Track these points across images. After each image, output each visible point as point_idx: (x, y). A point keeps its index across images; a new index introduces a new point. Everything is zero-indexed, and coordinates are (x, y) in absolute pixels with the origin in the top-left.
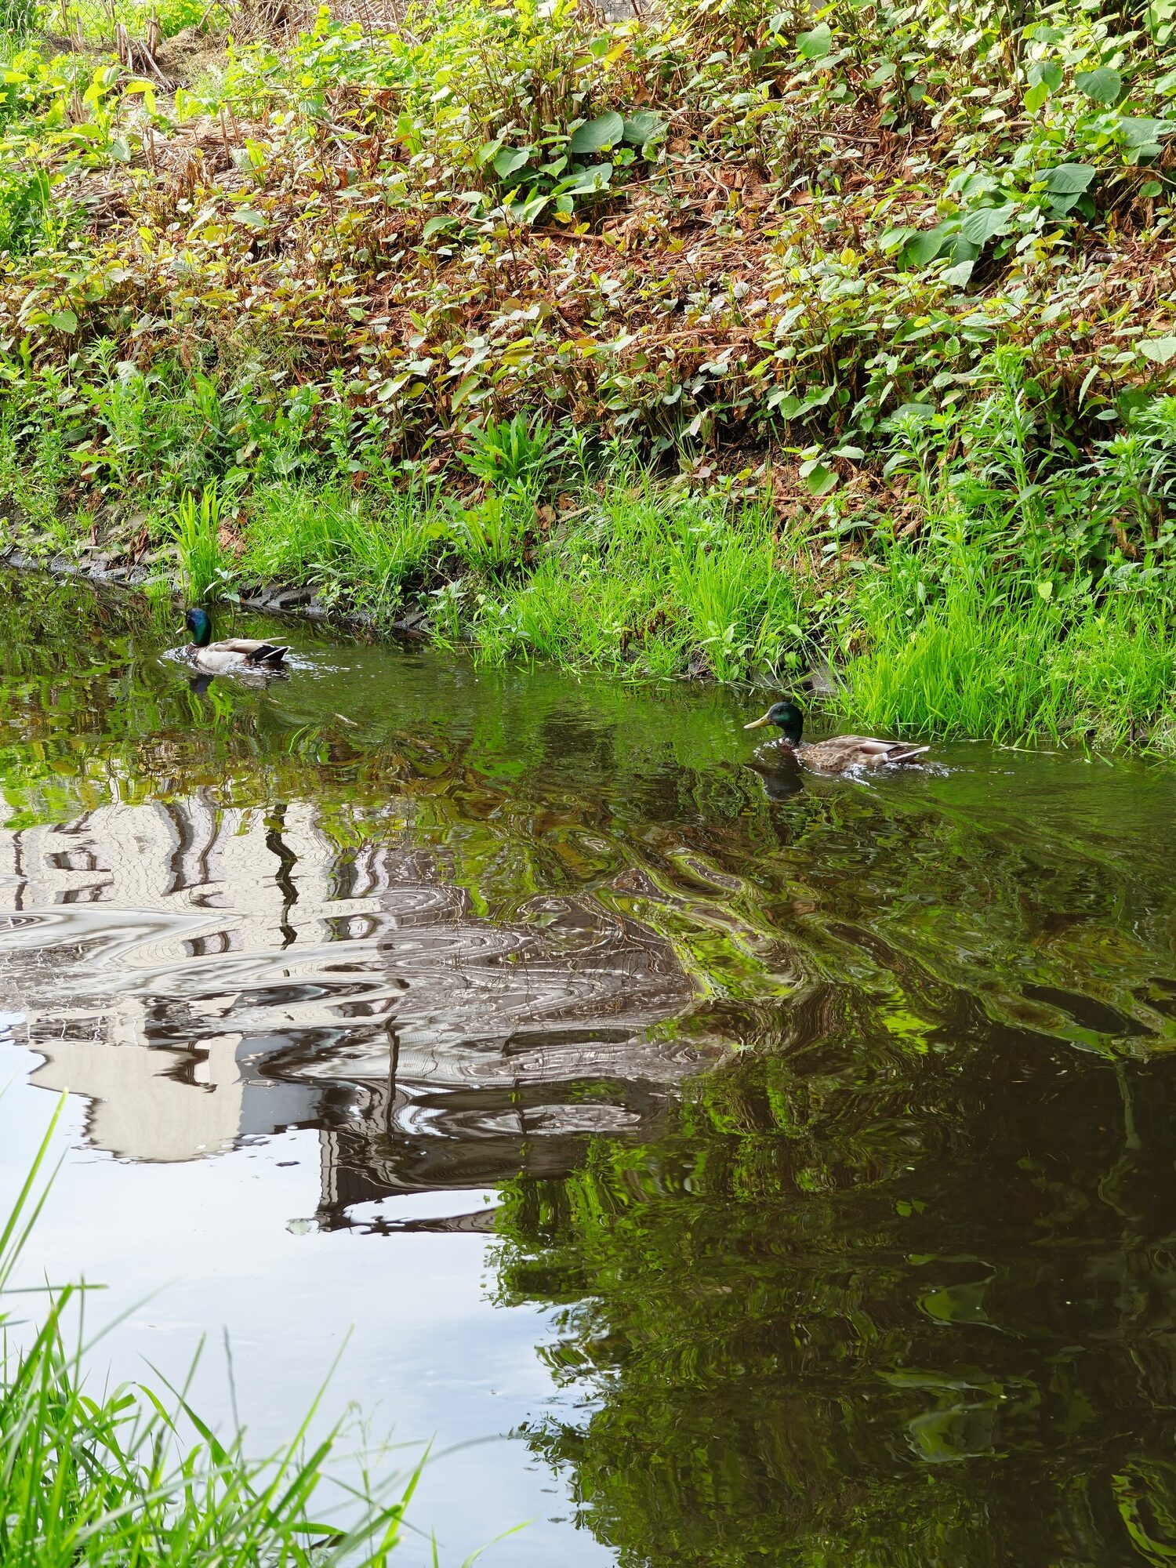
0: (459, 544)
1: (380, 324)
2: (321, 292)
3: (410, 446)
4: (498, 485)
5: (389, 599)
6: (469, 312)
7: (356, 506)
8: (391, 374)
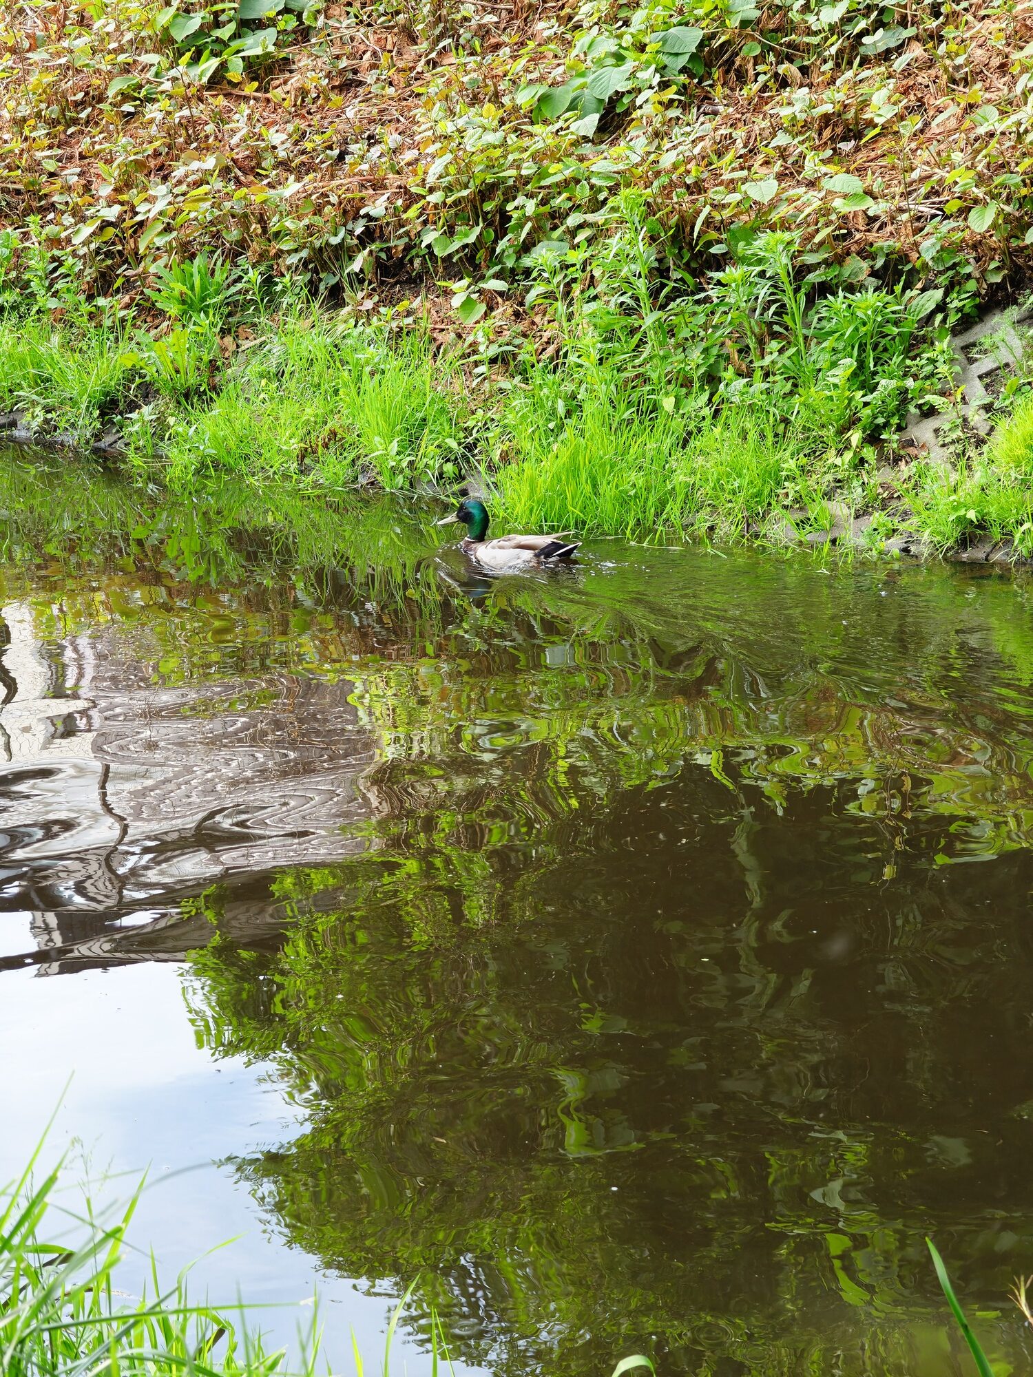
0: (150, 372)
1: (71, 175)
2: (16, 146)
3: (103, 284)
4: (183, 319)
5: (88, 423)
6: (153, 163)
7: (56, 339)
8: (83, 219)
